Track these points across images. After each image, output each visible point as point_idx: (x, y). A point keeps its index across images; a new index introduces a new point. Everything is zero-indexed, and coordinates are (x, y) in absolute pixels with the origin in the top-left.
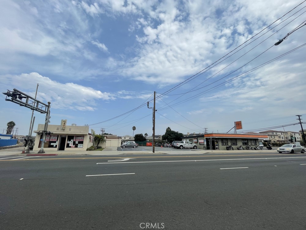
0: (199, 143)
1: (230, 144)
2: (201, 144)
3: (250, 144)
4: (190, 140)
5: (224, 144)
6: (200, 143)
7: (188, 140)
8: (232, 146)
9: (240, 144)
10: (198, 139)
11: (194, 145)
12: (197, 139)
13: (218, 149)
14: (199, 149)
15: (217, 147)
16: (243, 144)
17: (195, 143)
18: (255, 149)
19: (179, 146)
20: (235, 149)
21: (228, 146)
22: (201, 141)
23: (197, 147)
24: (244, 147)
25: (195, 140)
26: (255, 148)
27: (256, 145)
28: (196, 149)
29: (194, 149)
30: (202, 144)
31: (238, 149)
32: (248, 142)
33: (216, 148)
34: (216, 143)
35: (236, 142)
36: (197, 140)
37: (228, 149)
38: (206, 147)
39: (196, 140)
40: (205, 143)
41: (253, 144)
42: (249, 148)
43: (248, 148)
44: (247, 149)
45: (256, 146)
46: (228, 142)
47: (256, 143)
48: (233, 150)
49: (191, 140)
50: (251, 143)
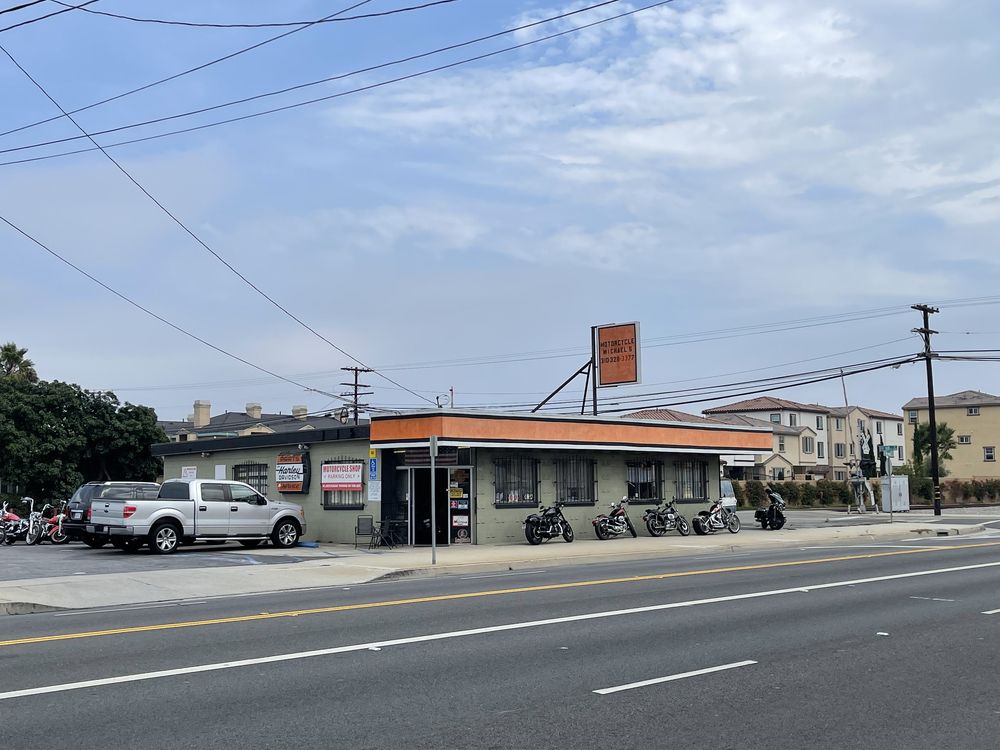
0: (316, 496)
1: (548, 496)
2: (335, 500)
3: (669, 492)
4: (237, 469)
5: (513, 497)
6: (327, 493)
7: (221, 474)
8: (564, 511)
9: (611, 492)
10: (318, 455)
11: (283, 508)
12: (306, 461)
13: (467, 534)
14: (319, 542)
15: (460, 520)
16: (631, 493)
17: (288, 492)
18: (699, 530)
19: (140, 524)
20: (584, 537)
21: (537, 512)
22: (339, 474)
23: (299, 533)
24: (637, 513)
25: (290, 472)
26: (696, 524)
27: (705, 500)
28: (296, 544)
29: (278, 545)
30: (348, 500)
31: (602, 532)
32: (660, 482)
33: (456, 530)
34: (453, 490)
35: (592, 483)
36: (307, 471)
37: (537, 532)
38: (377, 526)
39: (300, 467)
40: (374, 494)
41: (688, 495)
42: (663, 521)
43: (656, 527)
44: (653, 532)
45: (706, 507)
46: (536, 483)
47: (704, 482)
48: (569, 540)
49: (249, 467)
50: (679, 486)
